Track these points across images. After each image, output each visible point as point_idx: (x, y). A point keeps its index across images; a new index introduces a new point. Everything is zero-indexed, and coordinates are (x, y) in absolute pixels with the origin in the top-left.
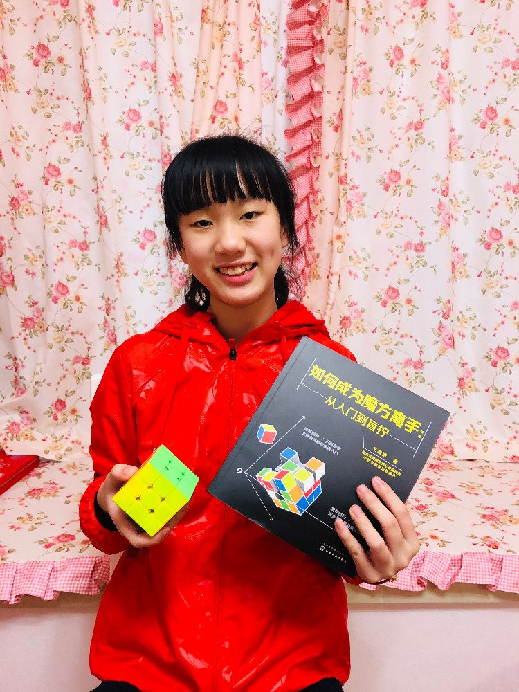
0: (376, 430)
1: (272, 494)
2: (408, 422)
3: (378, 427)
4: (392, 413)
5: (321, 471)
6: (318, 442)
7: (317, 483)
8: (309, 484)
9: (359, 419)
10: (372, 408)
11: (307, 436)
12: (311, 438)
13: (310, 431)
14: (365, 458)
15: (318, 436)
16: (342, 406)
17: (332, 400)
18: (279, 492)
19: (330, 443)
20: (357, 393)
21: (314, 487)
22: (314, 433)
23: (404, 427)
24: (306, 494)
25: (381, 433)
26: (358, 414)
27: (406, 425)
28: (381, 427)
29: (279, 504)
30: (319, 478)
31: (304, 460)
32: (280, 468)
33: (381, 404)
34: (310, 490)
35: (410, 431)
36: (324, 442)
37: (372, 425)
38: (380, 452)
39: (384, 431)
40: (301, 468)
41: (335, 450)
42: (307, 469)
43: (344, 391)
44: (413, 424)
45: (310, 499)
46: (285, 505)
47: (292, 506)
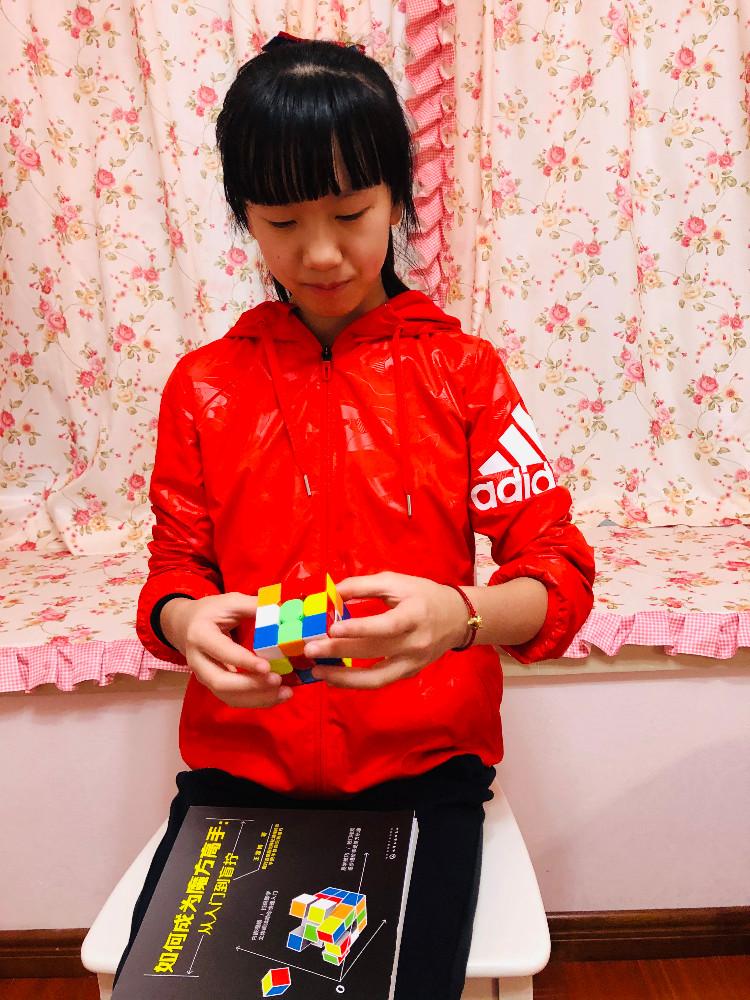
0: (232, 866)
1: (354, 936)
2: (212, 839)
3: (228, 866)
4: (205, 858)
5: (304, 899)
6: (267, 918)
7: (320, 897)
8: (325, 904)
9: (223, 888)
10: (204, 881)
11: (263, 933)
12: (264, 928)
13: (256, 933)
15: (259, 922)
16: (210, 913)
17: (206, 927)
18: (348, 930)
19: (265, 903)
20: (187, 904)
21: (325, 897)
22: (257, 927)
23: (219, 841)
24: (338, 901)
25: (233, 860)
26: (216, 892)
27: (216, 840)
29: (363, 923)
30: (314, 897)
31: (297, 922)
32: (318, 943)
33: (196, 874)
35: (223, 834)
36: (265, 912)
37: (227, 872)
38: (258, 853)
39: (230, 858)
41: (271, 896)
42: (306, 914)
43: (188, 920)
44: (214, 834)
45: (342, 895)
46: (361, 916)
47: (359, 909)
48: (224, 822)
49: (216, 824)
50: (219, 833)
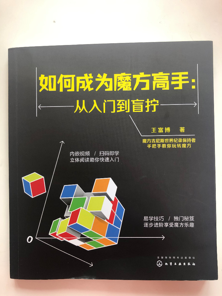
0: (145, 109)
1: (76, 242)
2: (173, 78)
3: (145, 104)
4: (151, 79)
5: (112, 188)
6: (92, 160)
7: (114, 203)
8: (106, 208)
9: (121, 107)
11: (77, 160)
12: (82, 160)
13: (77, 153)
14: (149, 146)
15: (88, 153)
16: (95, 105)
17: (81, 105)
18: (82, 236)
19: (105, 153)
20: (103, 79)
21: (114, 208)
22: (82, 153)
23: (172, 86)
24: (111, 220)
25: (151, 108)
26: (117, 103)
27: (173, 83)
28: (148, 102)
29: (89, 247)
30: (113, 196)
31: (87, 188)
32: (68, 213)
33: (134, 76)
34: (112, 214)
35: (180, 87)
36: (98, 156)
37: (138, 106)
38: (161, 130)
39: (153, 104)
40: (90, 198)
41: (114, 157)
42: (95, 195)
43: (88, 87)
44: (180, 78)
45: (117, 224)
46: (95, 244)
47: (103, 241)
48: (194, 84)
49: (191, 76)
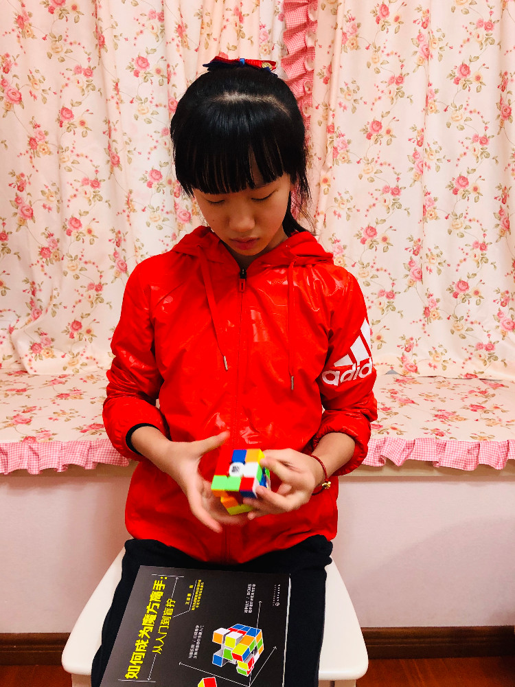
0: (172, 607)
1: (256, 657)
2: (157, 589)
3: (169, 607)
4: (153, 602)
5: (221, 631)
6: (198, 643)
7: (232, 630)
8: (235, 635)
9: (166, 622)
10: (154, 617)
11: (196, 653)
12: (197, 650)
13: (191, 654)
14: (197, 607)
15: (193, 646)
16: (159, 639)
17: (157, 649)
18: (252, 653)
19: (196, 633)
20: (143, 633)
21: (235, 631)
22: (192, 650)
23: (162, 590)
24: (244, 633)
25: (172, 603)
26: (162, 625)
28: (167, 605)
29: (261, 649)
30: (228, 631)
31: (218, 647)
32: (233, 661)
33: (148, 612)
34: (239, 632)
35: (164, 586)
38: (188, 599)
39: (170, 603)
40: (224, 646)
41: (199, 629)
42: (224, 642)
43: (145, 644)
44: (158, 585)
45: (246, 629)
46: (260, 645)
47: (258, 639)
48: (164, 577)
49: (159, 579)
50: (161, 585)
